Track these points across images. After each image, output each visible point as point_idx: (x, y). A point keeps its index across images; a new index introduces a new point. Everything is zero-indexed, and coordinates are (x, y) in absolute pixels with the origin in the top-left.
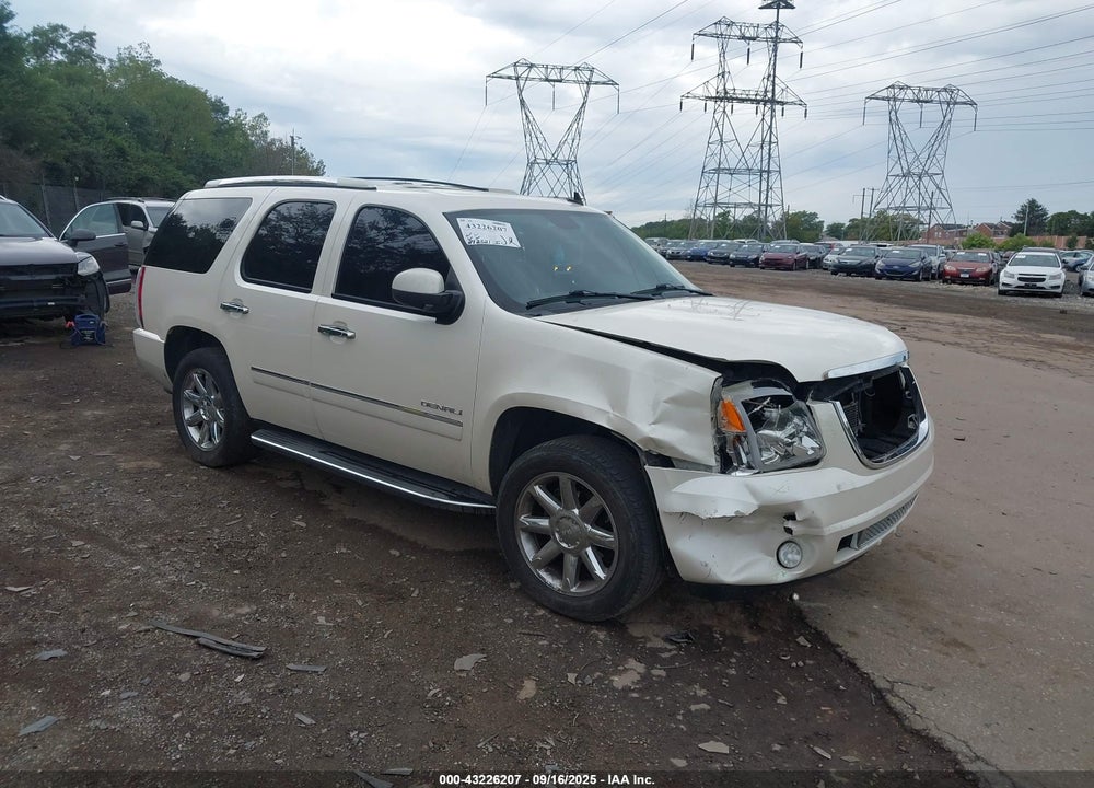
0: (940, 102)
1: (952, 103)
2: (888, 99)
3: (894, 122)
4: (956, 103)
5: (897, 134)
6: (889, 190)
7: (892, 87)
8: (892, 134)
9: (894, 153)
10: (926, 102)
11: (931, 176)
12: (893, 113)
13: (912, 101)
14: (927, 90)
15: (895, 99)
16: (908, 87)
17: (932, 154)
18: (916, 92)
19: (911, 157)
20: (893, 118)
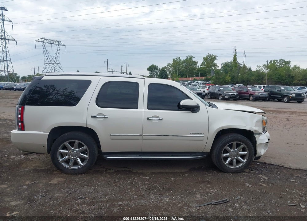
0: (56, 44)
1: (59, 45)
2: (42, 42)
3: (44, 48)
4: (60, 45)
5: (46, 52)
6: (46, 67)
7: (42, 38)
8: (44, 52)
9: (46, 57)
10: (53, 44)
11: (57, 64)
12: (44, 46)
13: (48, 43)
14: (52, 41)
15: (44, 42)
16: (47, 39)
17: (56, 58)
18: (49, 41)
19: (51, 59)
20: (44, 47)
